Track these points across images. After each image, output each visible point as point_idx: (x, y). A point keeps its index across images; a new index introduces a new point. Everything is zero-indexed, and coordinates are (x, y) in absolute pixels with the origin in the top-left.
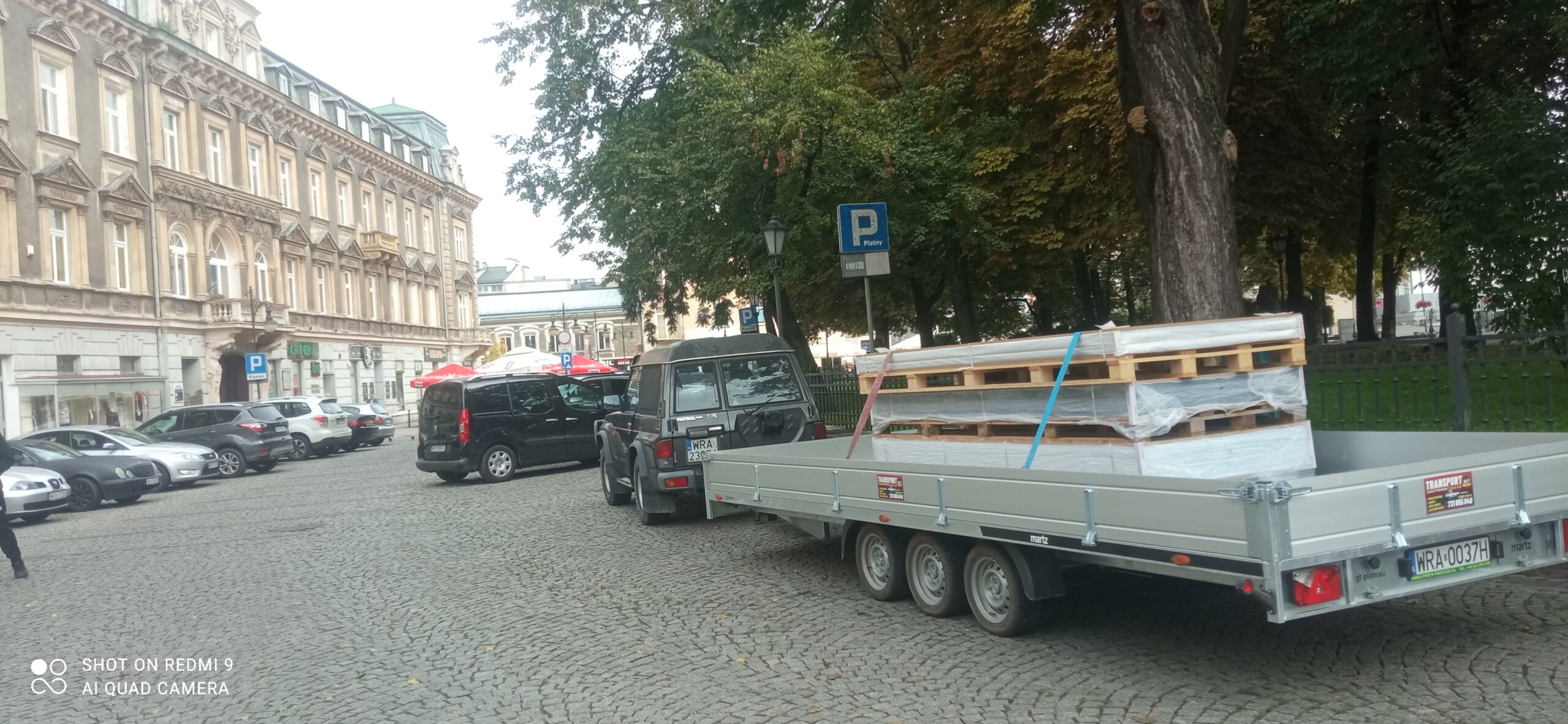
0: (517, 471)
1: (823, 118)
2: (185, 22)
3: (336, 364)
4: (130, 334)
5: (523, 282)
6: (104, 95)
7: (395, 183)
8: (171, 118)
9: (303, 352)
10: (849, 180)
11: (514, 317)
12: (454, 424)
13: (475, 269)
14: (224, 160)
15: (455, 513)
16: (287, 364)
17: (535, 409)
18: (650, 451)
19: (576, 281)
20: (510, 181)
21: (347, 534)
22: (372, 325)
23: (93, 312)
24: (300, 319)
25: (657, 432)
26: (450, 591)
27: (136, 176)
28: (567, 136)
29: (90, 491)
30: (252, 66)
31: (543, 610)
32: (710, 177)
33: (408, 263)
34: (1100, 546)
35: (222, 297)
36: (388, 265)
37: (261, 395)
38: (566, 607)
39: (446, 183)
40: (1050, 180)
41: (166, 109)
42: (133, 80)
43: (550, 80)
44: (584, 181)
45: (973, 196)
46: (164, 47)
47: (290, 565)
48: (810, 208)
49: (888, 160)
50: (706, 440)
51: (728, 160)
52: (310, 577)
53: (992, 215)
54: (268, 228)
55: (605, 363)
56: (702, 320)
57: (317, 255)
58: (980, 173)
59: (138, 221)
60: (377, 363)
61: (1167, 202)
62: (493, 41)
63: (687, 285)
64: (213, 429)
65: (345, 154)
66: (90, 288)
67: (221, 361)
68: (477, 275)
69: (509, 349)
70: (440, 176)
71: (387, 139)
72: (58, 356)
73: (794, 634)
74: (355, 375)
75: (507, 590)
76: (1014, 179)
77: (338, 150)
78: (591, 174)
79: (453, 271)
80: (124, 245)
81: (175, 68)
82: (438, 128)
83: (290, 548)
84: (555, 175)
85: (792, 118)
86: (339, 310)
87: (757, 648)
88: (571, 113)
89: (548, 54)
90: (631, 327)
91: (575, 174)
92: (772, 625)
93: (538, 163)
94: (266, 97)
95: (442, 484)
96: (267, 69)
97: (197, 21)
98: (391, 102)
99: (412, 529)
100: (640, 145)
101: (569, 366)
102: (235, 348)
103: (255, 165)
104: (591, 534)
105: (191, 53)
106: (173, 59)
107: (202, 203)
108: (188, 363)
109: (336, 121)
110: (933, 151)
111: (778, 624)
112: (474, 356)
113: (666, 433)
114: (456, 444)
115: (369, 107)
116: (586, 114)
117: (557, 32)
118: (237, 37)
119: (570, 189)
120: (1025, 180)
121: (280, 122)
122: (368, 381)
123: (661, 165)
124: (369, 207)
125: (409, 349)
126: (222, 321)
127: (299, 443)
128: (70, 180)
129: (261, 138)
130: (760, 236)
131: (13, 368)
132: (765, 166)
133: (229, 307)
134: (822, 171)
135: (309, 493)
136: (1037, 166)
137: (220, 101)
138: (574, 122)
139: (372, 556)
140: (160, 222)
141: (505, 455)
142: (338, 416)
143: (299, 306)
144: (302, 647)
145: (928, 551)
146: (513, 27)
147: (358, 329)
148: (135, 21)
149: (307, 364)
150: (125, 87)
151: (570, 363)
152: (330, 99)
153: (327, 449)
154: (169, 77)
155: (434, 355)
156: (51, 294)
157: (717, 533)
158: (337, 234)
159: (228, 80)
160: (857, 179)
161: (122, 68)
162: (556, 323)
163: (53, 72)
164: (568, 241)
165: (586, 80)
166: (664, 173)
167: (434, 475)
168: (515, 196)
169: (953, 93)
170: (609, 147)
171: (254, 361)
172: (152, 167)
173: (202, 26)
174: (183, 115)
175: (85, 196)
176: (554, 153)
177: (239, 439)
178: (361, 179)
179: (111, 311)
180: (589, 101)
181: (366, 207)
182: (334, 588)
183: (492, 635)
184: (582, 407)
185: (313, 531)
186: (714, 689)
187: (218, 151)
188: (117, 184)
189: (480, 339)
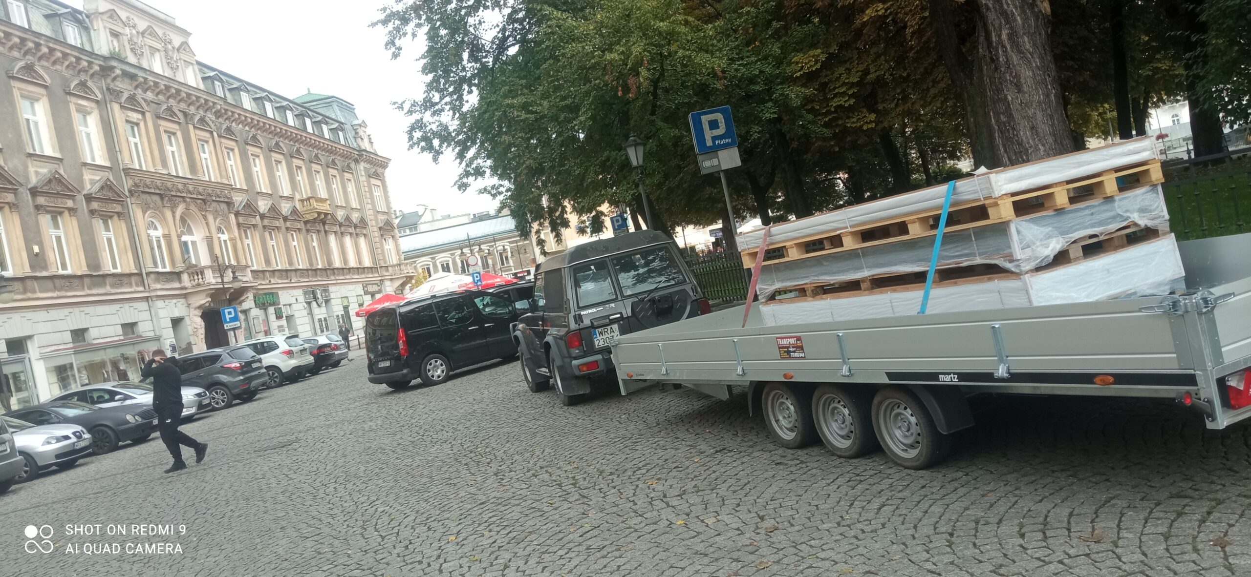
0: (451, 373)
1: (660, 46)
2: (132, 49)
3: (294, 307)
4: (126, 306)
5: (433, 221)
6: (76, 117)
7: (320, 156)
8: (132, 128)
9: (267, 300)
10: (690, 96)
11: (430, 250)
12: (394, 342)
13: (393, 216)
14: (180, 156)
15: (406, 416)
16: (255, 312)
17: (459, 320)
18: (562, 343)
19: (474, 215)
20: (411, 138)
21: (318, 445)
22: (318, 272)
23: (94, 291)
24: (261, 275)
25: (565, 326)
26: (410, 487)
27: (111, 179)
28: (451, 94)
29: (108, 436)
30: (191, 78)
31: (493, 494)
32: (574, 109)
33: (339, 219)
34: (1015, 377)
35: (196, 266)
36: (324, 223)
37: (239, 340)
38: (513, 490)
39: (360, 151)
40: (858, 72)
41: (127, 121)
42: (97, 102)
43: (430, 49)
44: (470, 130)
45: (795, 94)
46: (118, 72)
47: (273, 480)
48: (660, 123)
49: (720, 74)
50: (609, 328)
51: (587, 94)
52: (290, 488)
53: (813, 108)
54: (224, 206)
55: (508, 277)
56: (582, 231)
57: (266, 222)
58: (798, 74)
59: (119, 214)
60: (327, 301)
61: (992, 60)
62: (380, 24)
63: (566, 203)
64: (202, 372)
65: (276, 138)
66: (88, 273)
67: (203, 317)
68: (396, 221)
69: (430, 276)
70: (355, 145)
71: (308, 122)
72: (72, 331)
73: (723, 490)
74: (311, 313)
75: (459, 480)
76: (826, 76)
77: (270, 136)
78: (475, 123)
79: (376, 220)
80: (111, 235)
81: (130, 88)
82: (347, 107)
83: (272, 465)
84: (446, 128)
85: (636, 50)
86: (291, 264)
87: (692, 508)
88: (452, 75)
89: (426, 28)
90: (524, 245)
91: (462, 124)
92: (699, 484)
93: (431, 120)
94: (206, 101)
95: (392, 392)
96: (204, 79)
97: (141, 47)
98: (307, 92)
99: (372, 434)
100: (511, 93)
101: (479, 283)
102: (212, 305)
103: (206, 156)
104: (522, 420)
105: (141, 74)
106: (127, 81)
107: (168, 193)
108: (176, 322)
109: (266, 112)
110: (757, 61)
111: (705, 483)
112: (403, 285)
113: (573, 326)
114: (398, 358)
115: (291, 98)
116: (464, 74)
117: (431, 9)
118: (175, 56)
119: (460, 137)
120: (836, 75)
121: (220, 120)
122: (322, 317)
123: (532, 106)
124: (302, 178)
125: (351, 287)
126: (199, 285)
127: (273, 374)
128: (59, 189)
129: (207, 135)
130: (622, 152)
131: (37, 345)
132: (620, 94)
133: (202, 273)
134: (666, 91)
135: (285, 414)
136: (845, 62)
137: (169, 109)
138: (455, 82)
139: (340, 462)
140: (137, 213)
141: (439, 362)
142: (301, 348)
143: (258, 265)
144: (287, 557)
145: (833, 400)
146: (394, 10)
147: (308, 276)
148: (91, 54)
149: (271, 310)
150: (92, 108)
151: (480, 280)
152: (258, 96)
153: (296, 376)
154: (126, 95)
155: (371, 289)
156: (58, 282)
157: (631, 405)
158: (280, 203)
159: (174, 91)
160: (696, 94)
161: (87, 93)
162: (465, 250)
163: (32, 104)
164: (465, 180)
165: (460, 46)
166: (536, 112)
167: (384, 385)
168: (416, 149)
169: (767, 11)
170: (487, 98)
171: (228, 313)
172: (124, 170)
173: (146, 51)
174: (142, 124)
175: (74, 200)
176: (443, 110)
177: (224, 378)
178: (292, 157)
179: (108, 289)
180: (465, 62)
181: (299, 178)
182: (311, 497)
183: (452, 524)
184: (496, 314)
185: (290, 447)
186: (663, 555)
187: (174, 149)
188: (97, 187)
189: (406, 271)
